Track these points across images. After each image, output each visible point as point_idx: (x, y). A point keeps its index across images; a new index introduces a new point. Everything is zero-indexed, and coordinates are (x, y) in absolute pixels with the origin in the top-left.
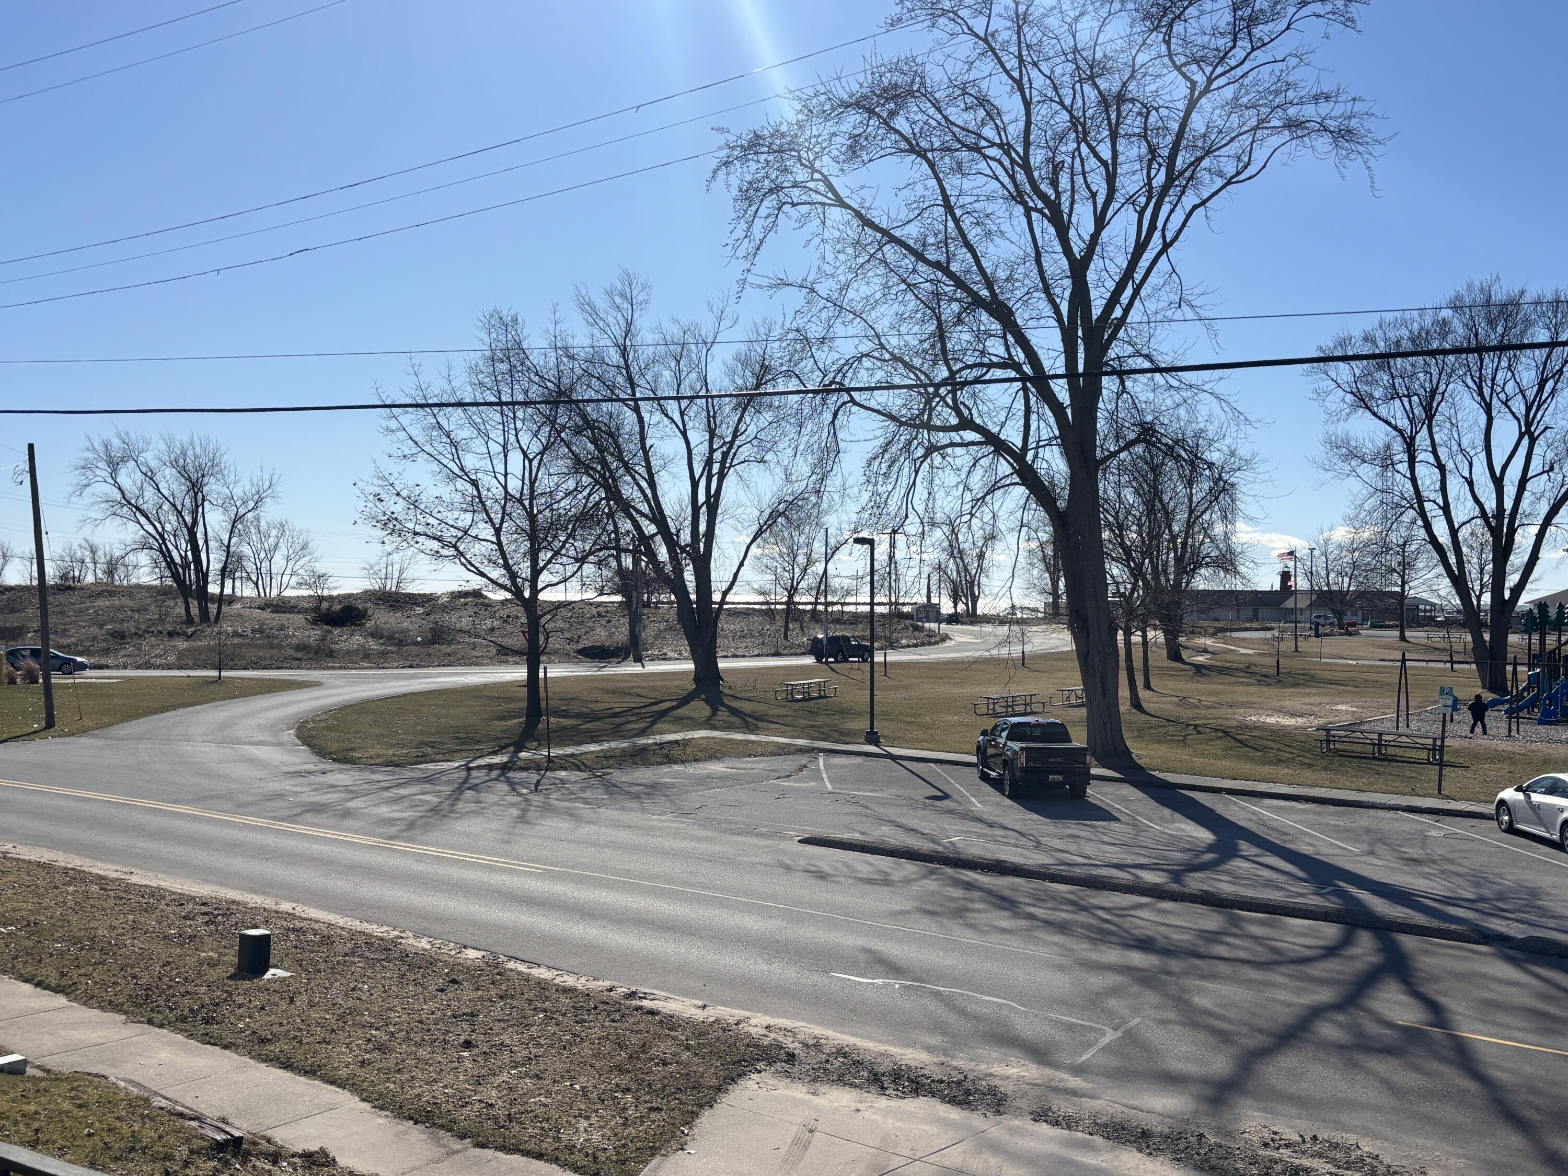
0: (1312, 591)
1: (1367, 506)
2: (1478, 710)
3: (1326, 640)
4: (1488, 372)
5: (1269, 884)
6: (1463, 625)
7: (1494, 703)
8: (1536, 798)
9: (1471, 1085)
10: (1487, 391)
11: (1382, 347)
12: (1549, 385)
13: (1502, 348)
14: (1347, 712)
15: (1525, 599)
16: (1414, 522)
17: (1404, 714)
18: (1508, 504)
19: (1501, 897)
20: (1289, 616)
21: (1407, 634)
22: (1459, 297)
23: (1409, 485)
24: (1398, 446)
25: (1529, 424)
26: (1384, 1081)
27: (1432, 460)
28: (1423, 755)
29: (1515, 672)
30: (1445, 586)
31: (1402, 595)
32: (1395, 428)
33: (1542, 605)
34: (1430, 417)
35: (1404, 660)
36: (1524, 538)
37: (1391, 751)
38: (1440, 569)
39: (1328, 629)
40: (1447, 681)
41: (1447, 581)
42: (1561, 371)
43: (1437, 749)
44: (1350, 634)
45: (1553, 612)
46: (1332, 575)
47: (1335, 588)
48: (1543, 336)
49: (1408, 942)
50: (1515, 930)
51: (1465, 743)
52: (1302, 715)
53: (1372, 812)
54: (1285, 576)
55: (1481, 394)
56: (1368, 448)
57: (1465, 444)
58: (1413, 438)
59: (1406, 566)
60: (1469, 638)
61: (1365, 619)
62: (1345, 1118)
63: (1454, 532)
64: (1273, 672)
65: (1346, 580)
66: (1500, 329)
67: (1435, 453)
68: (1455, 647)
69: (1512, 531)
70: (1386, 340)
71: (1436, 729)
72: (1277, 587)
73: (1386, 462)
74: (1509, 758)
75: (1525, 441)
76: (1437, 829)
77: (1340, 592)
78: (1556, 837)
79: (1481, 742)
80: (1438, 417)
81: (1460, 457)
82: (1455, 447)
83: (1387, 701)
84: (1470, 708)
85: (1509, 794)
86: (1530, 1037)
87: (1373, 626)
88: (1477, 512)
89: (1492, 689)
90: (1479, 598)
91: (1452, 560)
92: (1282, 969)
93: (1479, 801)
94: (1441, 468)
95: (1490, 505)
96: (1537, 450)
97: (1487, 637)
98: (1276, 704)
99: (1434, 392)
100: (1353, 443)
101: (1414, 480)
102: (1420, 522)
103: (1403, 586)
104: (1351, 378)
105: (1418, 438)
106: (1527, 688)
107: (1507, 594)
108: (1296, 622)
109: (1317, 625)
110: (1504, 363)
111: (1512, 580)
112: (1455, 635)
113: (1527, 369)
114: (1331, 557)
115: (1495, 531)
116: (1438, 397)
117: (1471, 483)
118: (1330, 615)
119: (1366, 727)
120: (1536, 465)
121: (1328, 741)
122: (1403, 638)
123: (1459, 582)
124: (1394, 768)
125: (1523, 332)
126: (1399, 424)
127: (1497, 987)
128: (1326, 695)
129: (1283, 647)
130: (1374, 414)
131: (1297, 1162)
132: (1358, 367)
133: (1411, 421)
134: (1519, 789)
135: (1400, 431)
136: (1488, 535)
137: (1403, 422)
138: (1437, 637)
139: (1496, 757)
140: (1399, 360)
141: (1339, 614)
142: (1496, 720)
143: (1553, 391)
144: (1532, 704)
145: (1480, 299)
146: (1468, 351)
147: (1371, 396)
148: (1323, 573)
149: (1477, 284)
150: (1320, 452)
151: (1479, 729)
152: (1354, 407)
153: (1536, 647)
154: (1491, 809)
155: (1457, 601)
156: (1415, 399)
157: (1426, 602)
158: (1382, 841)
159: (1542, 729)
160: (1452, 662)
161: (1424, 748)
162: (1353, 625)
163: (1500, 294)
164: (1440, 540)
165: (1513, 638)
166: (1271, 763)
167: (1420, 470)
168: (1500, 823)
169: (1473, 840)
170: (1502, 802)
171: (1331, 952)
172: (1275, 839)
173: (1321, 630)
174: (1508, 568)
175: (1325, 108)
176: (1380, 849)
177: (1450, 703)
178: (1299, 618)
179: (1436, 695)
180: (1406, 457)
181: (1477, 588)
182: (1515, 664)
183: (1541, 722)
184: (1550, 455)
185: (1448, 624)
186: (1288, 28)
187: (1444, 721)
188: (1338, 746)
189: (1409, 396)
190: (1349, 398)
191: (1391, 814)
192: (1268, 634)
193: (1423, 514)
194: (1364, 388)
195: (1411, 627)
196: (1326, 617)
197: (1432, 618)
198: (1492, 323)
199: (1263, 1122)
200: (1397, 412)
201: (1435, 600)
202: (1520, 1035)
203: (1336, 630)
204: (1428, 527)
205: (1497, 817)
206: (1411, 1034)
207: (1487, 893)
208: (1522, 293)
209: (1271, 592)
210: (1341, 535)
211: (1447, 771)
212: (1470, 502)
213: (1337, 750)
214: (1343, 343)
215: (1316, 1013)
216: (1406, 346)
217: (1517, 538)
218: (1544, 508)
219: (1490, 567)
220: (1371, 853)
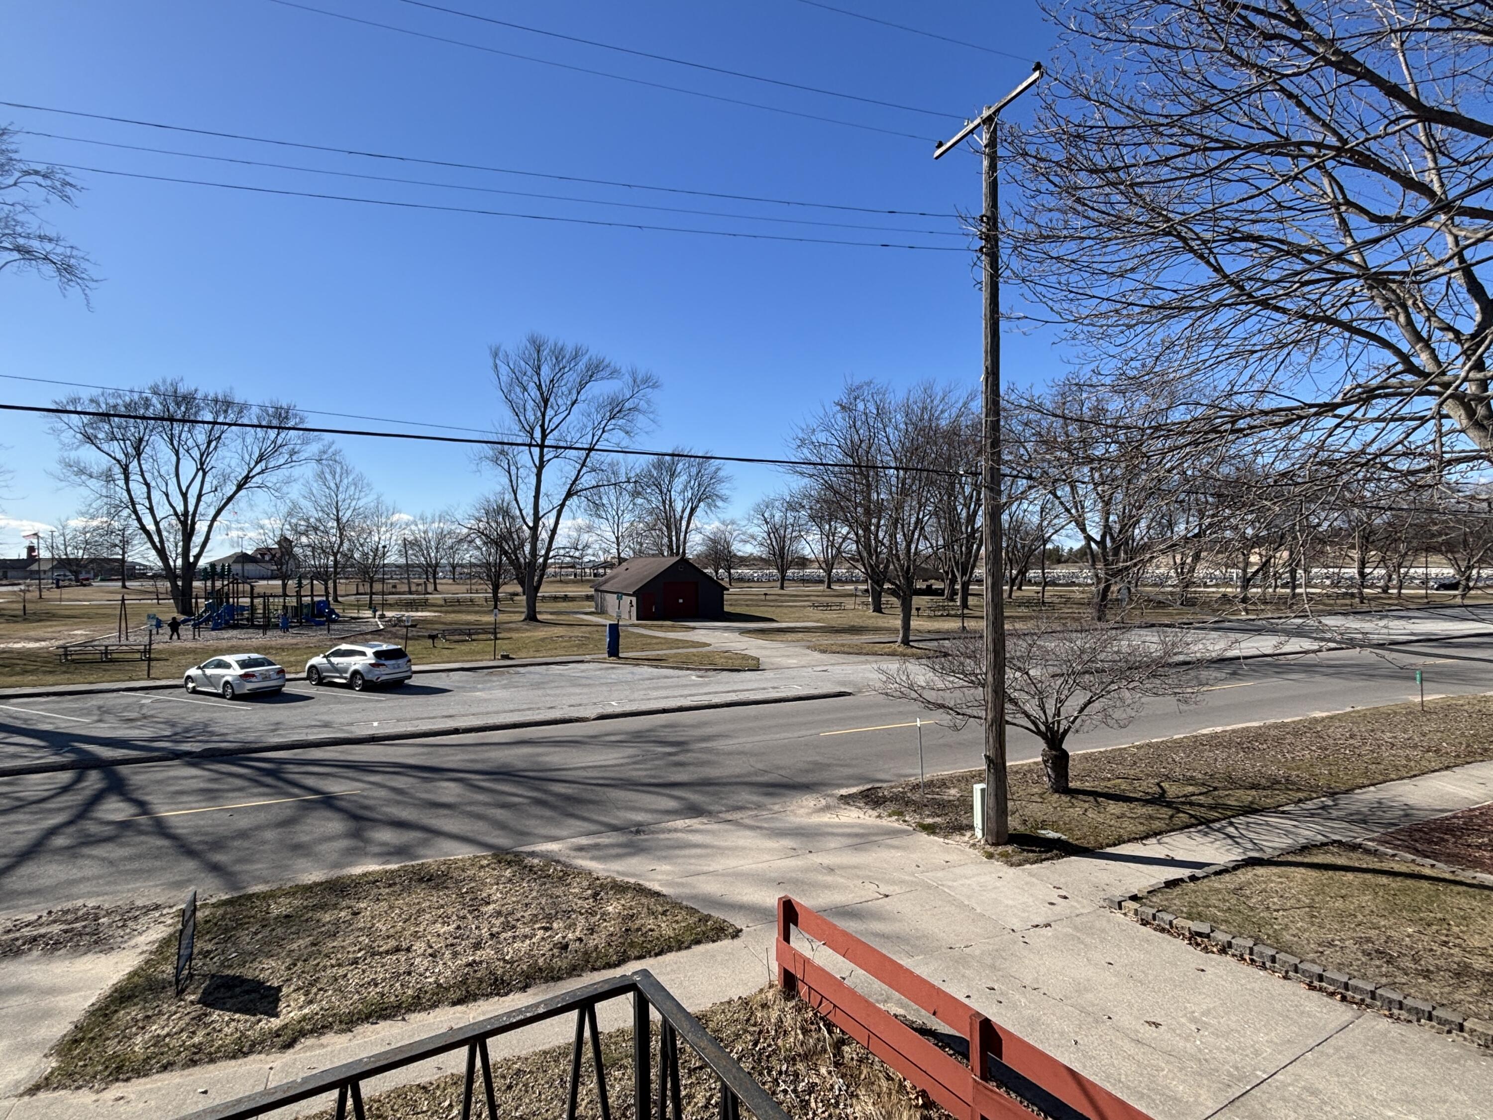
0: (53, 559)
1: (94, 505)
2: (174, 626)
3: (64, 590)
4: (176, 432)
5: (15, 756)
6: (165, 578)
7: (184, 622)
8: (209, 672)
9: (165, 843)
10: (175, 443)
11: (103, 408)
12: (213, 444)
13: (184, 421)
14: (81, 635)
15: (203, 563)
16: (130, 516)
17: (124, 631)
18: (191, 509)
19: (187, 731)
20: (36, 575)
21: (128, 584)
22: (157, 386)
23: (125, 494)
24: (117, 470)
25: (202, 464)
26: (103, 859)
27: (141, 480)
28: (138, 656)
29: (196, 603)
30: (153, 555)
31: (123, 561)
32: (115, 458)
33: (213, 565)
34: (139, 454)
35: (123, 600)
36: (201, 527)
37: (115, 656)
38: (149, 545)
39: (67, 583)
40: (154, 611)
41: (153, 552)
42: (220, 437)
43: (148, 650)
44: (85, 585)
45: (219, 569)
46: (69, 549)
47: (71, 557)
48: (209, 417)
49: (123, 770)
50: (196, 747)
51: (166, 646)
52: (44, 640)
53: (100, 695)
54: (31, 549)
55: (172, 444)
56: (95, 470)
57: (163, 472)
58: (127, 466)
59: (125, 543)
60: (169, 584)
61: (96, 576)
62: (75, 890)
63: (157, 523)
64: (21, 613)
65: (81, 552)
66: (183, 409)
67: (143, 475)
68: (160, 590)
69: (193, 523)
70: (107, 404)
71: (147, 639)
72: (24, 555)
73: (109, 477)
74: (194, 651)
75: (200, 473)
76: (147, 699)
77: (77, 559)
78: (220, 691)
79: (176, 644)
80: (143, 455)
81: (159, 479)
82: (156, 474)
83: (112, 625)
84: (169, 625)
85: (193, 672)
86: (203, 804)
87: (102, 580)
88: (172, 512)
89: (183, 613)
90: (175, 561)
91: (156, 539)
92: (26, 810)
93: (174, 678)
94: (148, 485)
95: (180, 509)
96: (207, 479)
97: (180, 583)
98: (23, 634)
99: (141, 440)
100: (82, 465)
101: (128, 491)
102: (134, 517)
103: (123, 555)
104: (80, 424)
105: (131, 466)
106: (205, 612)
107: (192, 559)
108: (40, 579)
109: (58, 580)
110: (186, 429)
111: (194, 551)
112: (160, 584)
113: (200, 433)
114: (68, 538)
115: (184, 523)
116: (144, 443)
117: (167, 495)
118: (68, 573)
119: (96, 643)
120: (207, 488)
121: (66, 655)
122: (124, 586)
123: (162, 553)
124: (116, 666)
125: (196, 413)
126: (118, 457)
127: (184, 782)
128: (65, 625)
129: (28, 596)
130: (98, 448)
131: (35, 933)
132: (86, 419)
133: (126, 455)
134: (199, 668)
135: (119, 461)
136: (179, 526)
137: (121, 456)
138: (148, 585)
139: (184, 652)
140: (116, 419)
141: (76, 573)
142: (186, 631)
143: (216, 448)
144: (207, 620)
145: (171, 390)
146: (166, 420)
147: (96, 437)
148: (62, 547)
149: (169, 381)
150: (57, 468)
151: (175, 637)
152: (82, 443)
153: (209, 588)
154: (181, 682)
155: (160, 564)
156: (128, 442)
157: (140, 565)
158: (108, 712)
159: (213, 633)
160: (158, 599)
161: (138, 651)
162: (87, 579)
163: (183, 389)
164: (148, 528)
165: (196, 584)
166: (18, 674)
167: (132, 485)
168: (187, 688)
169: (170, 701)
170: (189, 677)
171: (65, 789)
172: (19, 724)
173: (61, 583)
174: (192, 545)
175: (49, 247)
176: (107, 717)
177: (154, 623)
178: (42, 576)
179: (145, 619)
180: (122, 476)
181: (174, 556)
182: (197, 598)
183: (213, 629)
184: (215, 483)
185: (155, 577)
186: (15, 184)
187: (151, 635)
188: (74, 657)
189: (123, 440)
190: (79, 436)
191: (115, 694)
192: (16, 588)
193: (135, 512)
194: (90, 431)
195: (130, 580)
196: (65, 575)
197: (145, 574)
198: (178, 405)
199: (6, 917)
200: (116, 449)
201: (147, 563)
202: (197, 805)
203: (74, 583)
204: (139, 519)
205: (185, 686)
206: (125, 825)
207: (179, 730)
208: (196, 390)
209: (18, 560)
210: (77, 523)
211: (153, 663)
212: (167, 506)
213: (73, 661)
214: (74, 401)
215: (53, 831)
216: (122, 410)
217: (197, 526)
218: (212, 512)
219: (181, 544)
220: (100, 721)
